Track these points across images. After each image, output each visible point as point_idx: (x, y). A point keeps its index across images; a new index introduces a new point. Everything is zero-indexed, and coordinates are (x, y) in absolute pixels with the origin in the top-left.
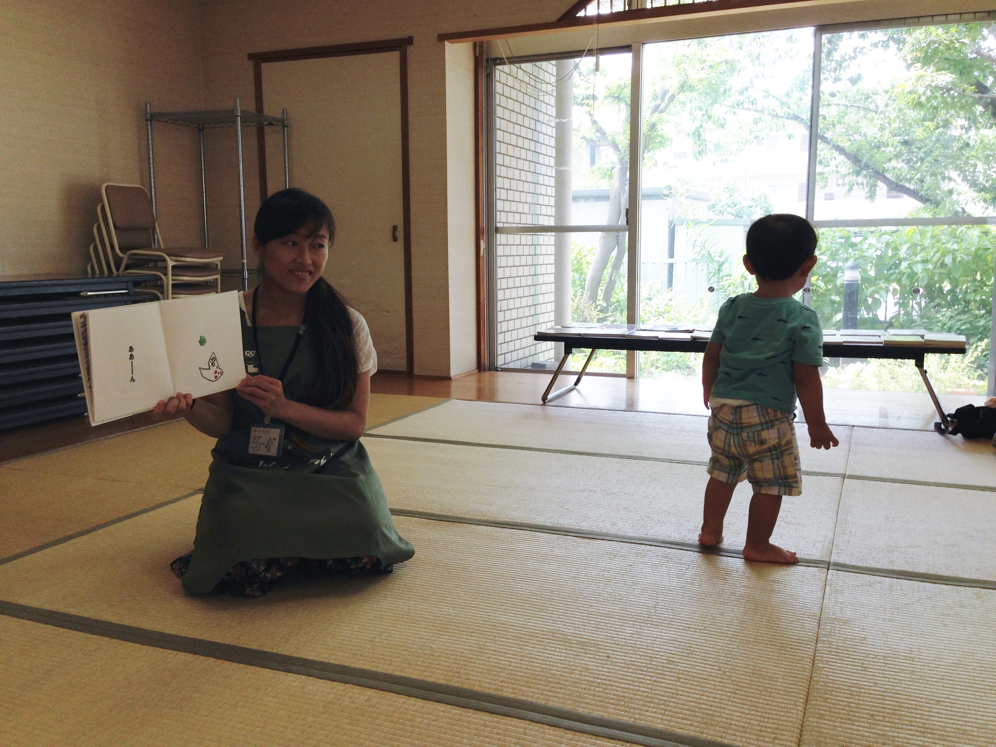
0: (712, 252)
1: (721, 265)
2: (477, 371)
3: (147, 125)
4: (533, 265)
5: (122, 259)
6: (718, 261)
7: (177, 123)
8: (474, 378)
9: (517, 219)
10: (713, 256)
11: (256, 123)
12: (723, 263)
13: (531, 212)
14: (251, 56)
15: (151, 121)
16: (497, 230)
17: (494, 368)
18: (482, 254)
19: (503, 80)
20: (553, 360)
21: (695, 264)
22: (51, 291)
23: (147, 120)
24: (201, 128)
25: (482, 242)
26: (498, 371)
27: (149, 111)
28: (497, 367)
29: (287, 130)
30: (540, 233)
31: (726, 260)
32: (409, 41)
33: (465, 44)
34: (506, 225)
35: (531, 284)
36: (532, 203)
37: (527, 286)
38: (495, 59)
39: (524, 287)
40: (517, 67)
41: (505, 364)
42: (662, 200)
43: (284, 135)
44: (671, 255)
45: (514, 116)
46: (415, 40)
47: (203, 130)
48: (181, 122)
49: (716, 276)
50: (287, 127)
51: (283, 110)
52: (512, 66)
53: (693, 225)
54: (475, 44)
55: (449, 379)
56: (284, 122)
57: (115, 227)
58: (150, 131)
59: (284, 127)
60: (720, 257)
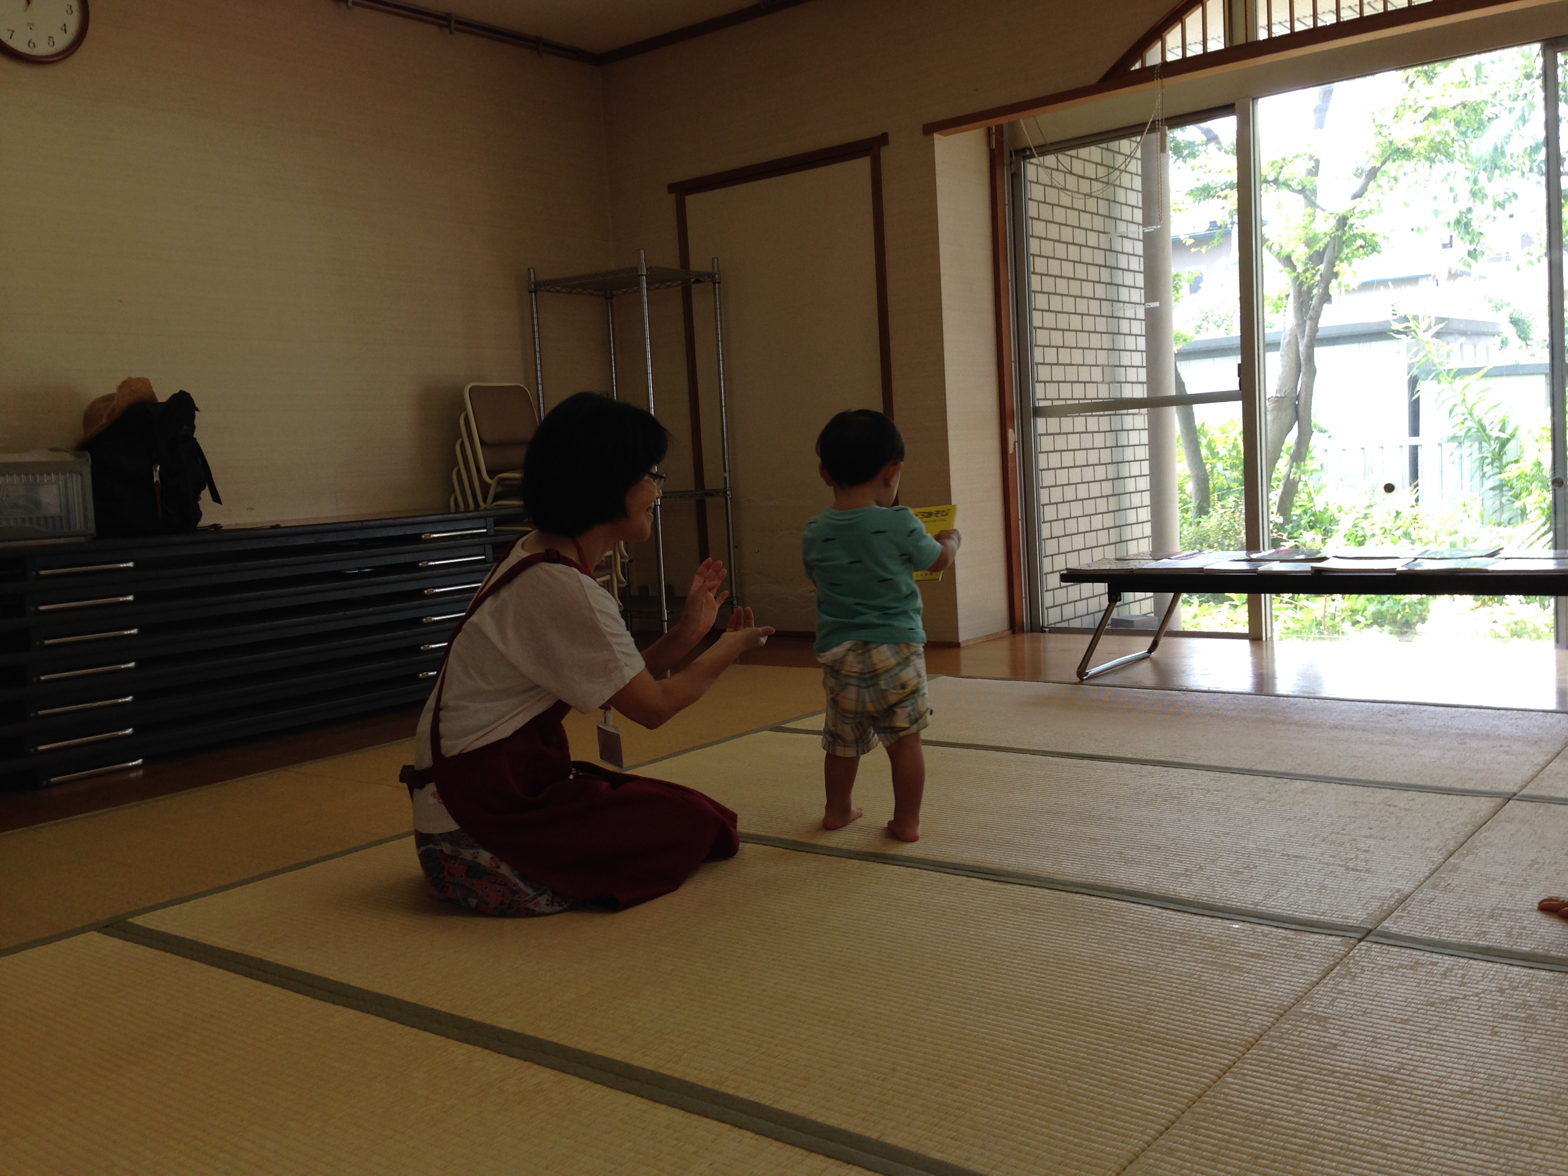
0: (1486, 422)
1: (1504, 443)
2: (1009, 632)
3: (531, 298)
4: (1112, 463)
5: (489, 485)
6: (1498, 438)
7: (574, 291)
8: (1005, 644)
9: (1078, 391)
10: (1488, 428)
11: (680, 282)
12: (1508, 440)
13: (1107, 379)
14: (673, 188)
15: (535, 292)
16: (1038, 412)
17: (1037, 628)
18: (1011, 451)
19: (1044, 177)
20: (1152, 615)
21: (1457, 444)
22: (379, 534)
23: (530, 292)
24: (609, 295)
25: (1010, 431)
26: (1045, 632)
27: (533, 280)
28: (1043, 627)
29: (719, 287)
30: (1125, 412)
31: (1513, 436)
32: (883, 139)
33: (972, 133)
34: (1056, 403)
35: (1110, 492)
36: (1108, 366)
37: (1102, 497)
38: (1024, 150)
39: (1095, 498)
40: (1071, 157)
41: (1062, 621)
42: (1394, 341)
43: (715, 295)
44: (1415, 431)
45: (1067, 234)
46: (891, 138)
47: (611, 298)
48: (580, 290)
49: (1496, 464)
50: (719, 283)
51: (713, 259)
52: (1061, 157)
53: (1450, 379)
54: (989, 130)
55: (957, 645)
56: (714, 276)
57: (482, 443)
58: (534, 307)
59: (714, 283)
60: (1502, 430)
